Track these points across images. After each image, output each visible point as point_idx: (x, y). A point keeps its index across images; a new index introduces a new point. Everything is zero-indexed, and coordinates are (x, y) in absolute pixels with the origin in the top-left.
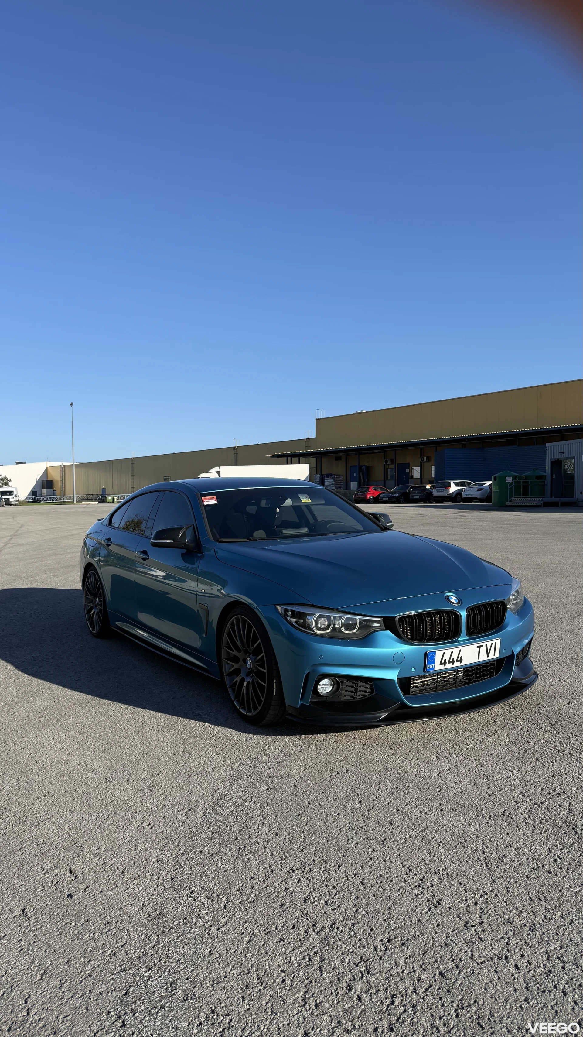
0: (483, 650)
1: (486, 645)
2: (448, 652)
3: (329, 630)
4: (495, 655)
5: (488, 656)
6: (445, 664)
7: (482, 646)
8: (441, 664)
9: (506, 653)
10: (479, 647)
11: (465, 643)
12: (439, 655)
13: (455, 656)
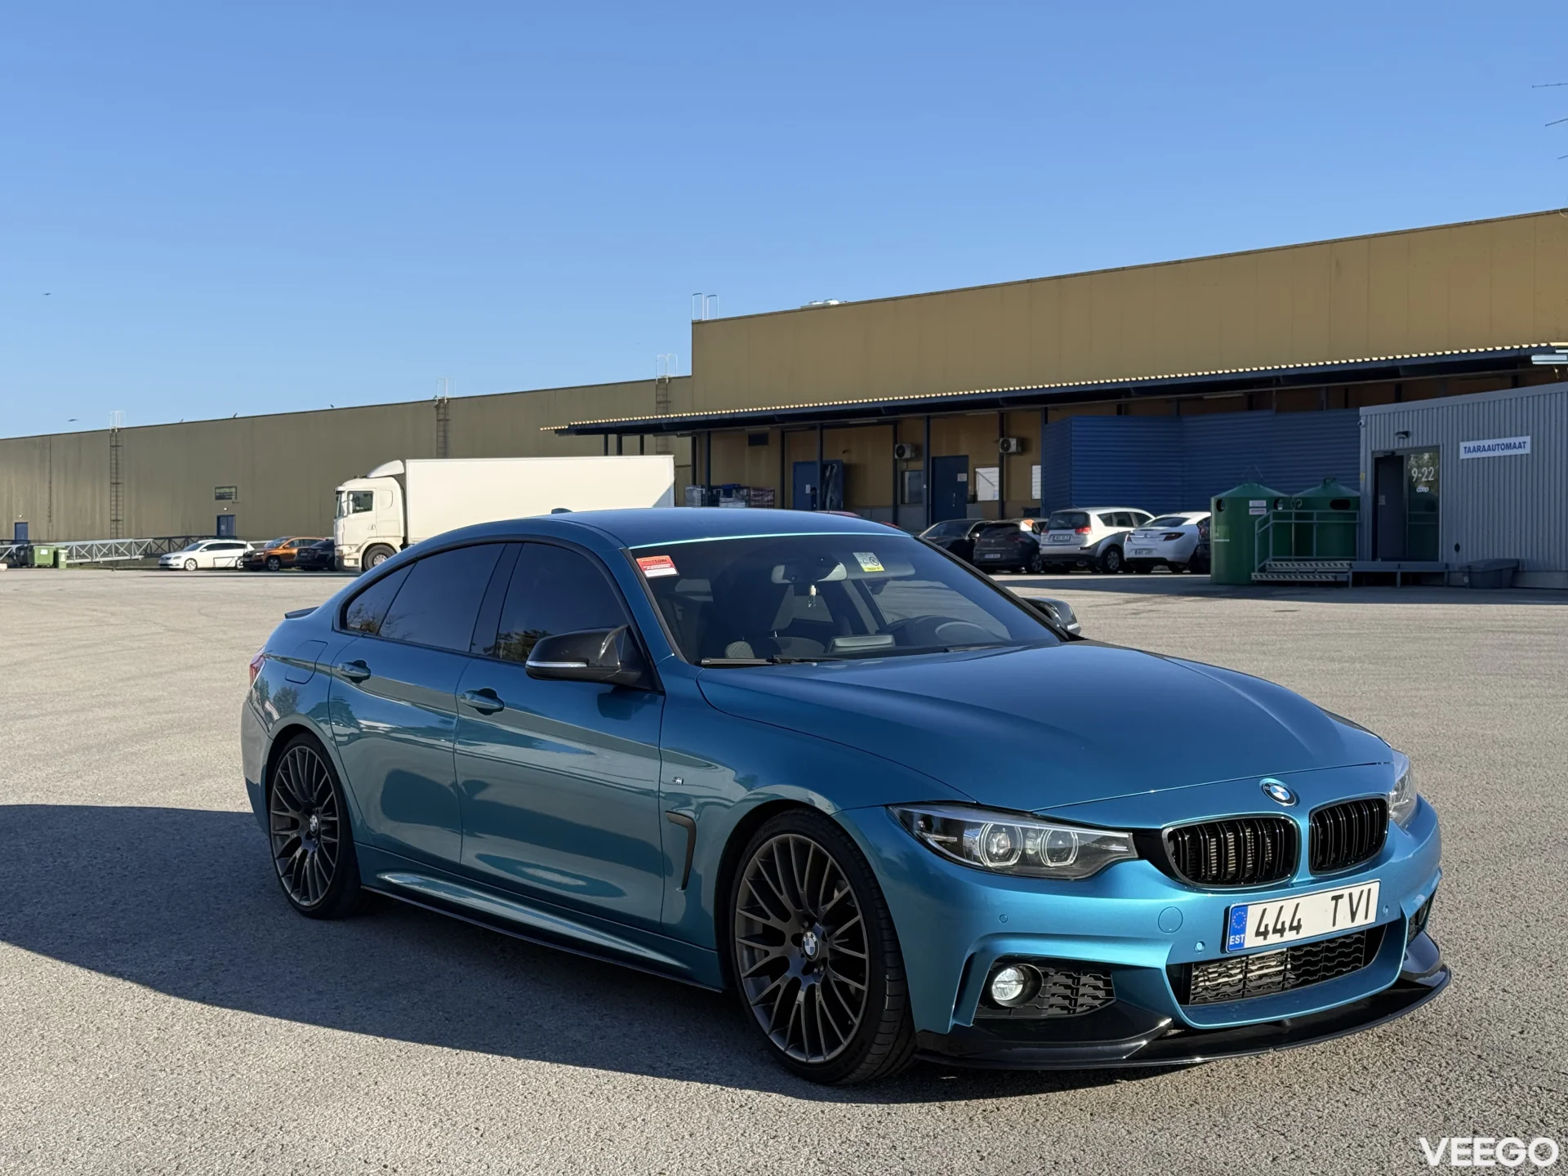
0: (1344, 904)
1: (1351, 895)
2: (1272, 908)
3: (1013, 861)
4: (1367, 918)
5: (1353, 919)
6: (1265, 934)
7: (1341, 896)
8: (1258, 934)
9: (1391, 916)
10: (1336, 898)
11: (1307, 889)
12: (1253, 914)
13: (1286, 918)
